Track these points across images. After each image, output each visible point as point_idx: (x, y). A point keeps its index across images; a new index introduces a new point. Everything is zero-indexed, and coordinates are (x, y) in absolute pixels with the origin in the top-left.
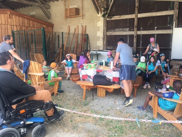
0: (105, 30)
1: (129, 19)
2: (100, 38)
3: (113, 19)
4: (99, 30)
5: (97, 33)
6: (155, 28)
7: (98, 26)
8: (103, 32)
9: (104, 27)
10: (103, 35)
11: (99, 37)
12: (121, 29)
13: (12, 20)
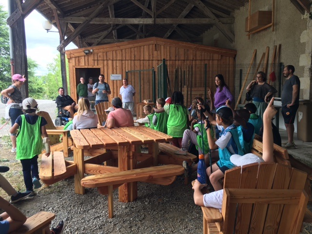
2: (305, 69)
10: (310, 63)
11: (303, 67)
13: (159, 52)
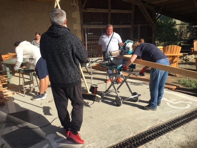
0: (82, 23)
1: (103, 13)
4: (76, 23)
5: (74, 26)
6: (121, 23)
7: (73, 16)
8: (80, 25)
9: (81, 19)
12: (96, 22)
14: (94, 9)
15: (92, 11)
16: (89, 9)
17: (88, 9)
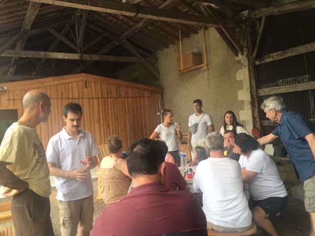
0: (255, 87)
2: (245, 103)
3: (268, 60)
4: (241, 88)
5: (238, 94)
7: (238, 79)
8: (249, 90)
9: (252, 81)
10: (250, 97)
11: (243, 102)
13: (89, 89)
14: (280, 53)
15: (276, 58)
16: (269, 57)
17: (267, 56)
